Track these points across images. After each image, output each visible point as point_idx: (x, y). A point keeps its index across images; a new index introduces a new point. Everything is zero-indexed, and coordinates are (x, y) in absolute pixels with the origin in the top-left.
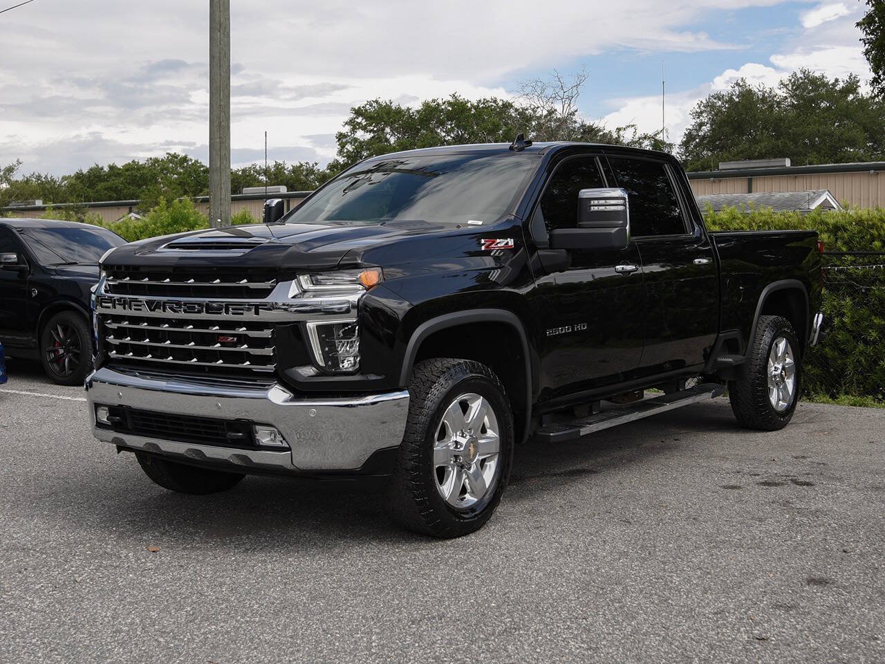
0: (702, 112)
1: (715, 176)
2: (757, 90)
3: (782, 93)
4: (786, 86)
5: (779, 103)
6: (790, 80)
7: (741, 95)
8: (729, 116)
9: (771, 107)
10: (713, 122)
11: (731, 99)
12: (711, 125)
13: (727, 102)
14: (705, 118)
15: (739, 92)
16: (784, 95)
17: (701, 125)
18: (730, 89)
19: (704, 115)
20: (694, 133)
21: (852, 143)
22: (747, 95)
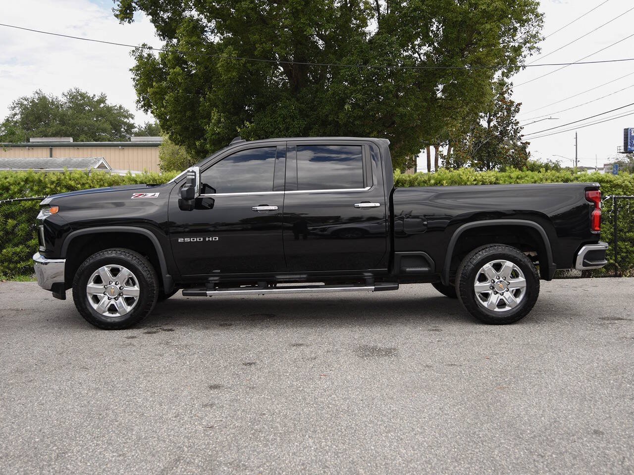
0: (15, 107)
1: (29, 146)
2: (48, 97)
3: (63, 100)
4: (66, 96)
5: (62, 105)
6: (68, 93)
7: (40, 99)
8: (33, 110)
9: (58, 107)
10: (22, 114)
11: (33, 101)
12: (21, 115)
13: (31, 102)
14: (17, 111)
15: (39, 97)
16: (65, 101)
17: (15, 114)
18: (33, 95)
19: (17, 108)
20: (10, 119)
21: (104, 131)
22: (43, 99)
